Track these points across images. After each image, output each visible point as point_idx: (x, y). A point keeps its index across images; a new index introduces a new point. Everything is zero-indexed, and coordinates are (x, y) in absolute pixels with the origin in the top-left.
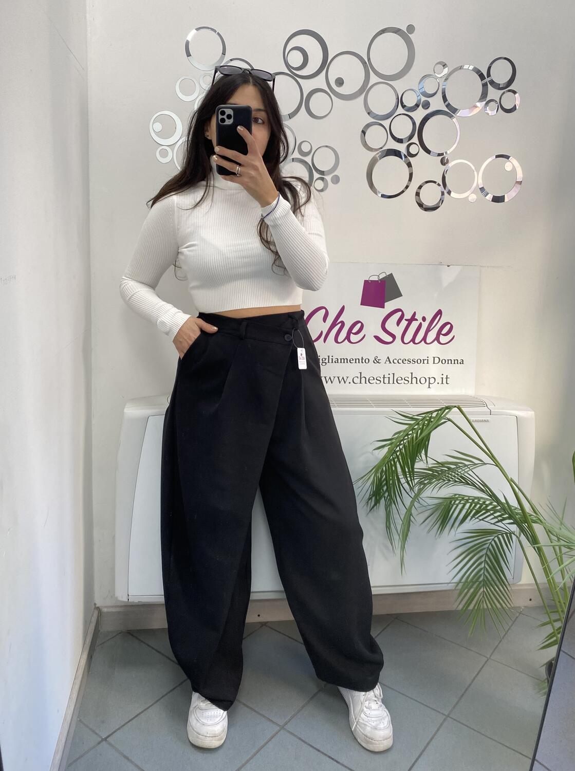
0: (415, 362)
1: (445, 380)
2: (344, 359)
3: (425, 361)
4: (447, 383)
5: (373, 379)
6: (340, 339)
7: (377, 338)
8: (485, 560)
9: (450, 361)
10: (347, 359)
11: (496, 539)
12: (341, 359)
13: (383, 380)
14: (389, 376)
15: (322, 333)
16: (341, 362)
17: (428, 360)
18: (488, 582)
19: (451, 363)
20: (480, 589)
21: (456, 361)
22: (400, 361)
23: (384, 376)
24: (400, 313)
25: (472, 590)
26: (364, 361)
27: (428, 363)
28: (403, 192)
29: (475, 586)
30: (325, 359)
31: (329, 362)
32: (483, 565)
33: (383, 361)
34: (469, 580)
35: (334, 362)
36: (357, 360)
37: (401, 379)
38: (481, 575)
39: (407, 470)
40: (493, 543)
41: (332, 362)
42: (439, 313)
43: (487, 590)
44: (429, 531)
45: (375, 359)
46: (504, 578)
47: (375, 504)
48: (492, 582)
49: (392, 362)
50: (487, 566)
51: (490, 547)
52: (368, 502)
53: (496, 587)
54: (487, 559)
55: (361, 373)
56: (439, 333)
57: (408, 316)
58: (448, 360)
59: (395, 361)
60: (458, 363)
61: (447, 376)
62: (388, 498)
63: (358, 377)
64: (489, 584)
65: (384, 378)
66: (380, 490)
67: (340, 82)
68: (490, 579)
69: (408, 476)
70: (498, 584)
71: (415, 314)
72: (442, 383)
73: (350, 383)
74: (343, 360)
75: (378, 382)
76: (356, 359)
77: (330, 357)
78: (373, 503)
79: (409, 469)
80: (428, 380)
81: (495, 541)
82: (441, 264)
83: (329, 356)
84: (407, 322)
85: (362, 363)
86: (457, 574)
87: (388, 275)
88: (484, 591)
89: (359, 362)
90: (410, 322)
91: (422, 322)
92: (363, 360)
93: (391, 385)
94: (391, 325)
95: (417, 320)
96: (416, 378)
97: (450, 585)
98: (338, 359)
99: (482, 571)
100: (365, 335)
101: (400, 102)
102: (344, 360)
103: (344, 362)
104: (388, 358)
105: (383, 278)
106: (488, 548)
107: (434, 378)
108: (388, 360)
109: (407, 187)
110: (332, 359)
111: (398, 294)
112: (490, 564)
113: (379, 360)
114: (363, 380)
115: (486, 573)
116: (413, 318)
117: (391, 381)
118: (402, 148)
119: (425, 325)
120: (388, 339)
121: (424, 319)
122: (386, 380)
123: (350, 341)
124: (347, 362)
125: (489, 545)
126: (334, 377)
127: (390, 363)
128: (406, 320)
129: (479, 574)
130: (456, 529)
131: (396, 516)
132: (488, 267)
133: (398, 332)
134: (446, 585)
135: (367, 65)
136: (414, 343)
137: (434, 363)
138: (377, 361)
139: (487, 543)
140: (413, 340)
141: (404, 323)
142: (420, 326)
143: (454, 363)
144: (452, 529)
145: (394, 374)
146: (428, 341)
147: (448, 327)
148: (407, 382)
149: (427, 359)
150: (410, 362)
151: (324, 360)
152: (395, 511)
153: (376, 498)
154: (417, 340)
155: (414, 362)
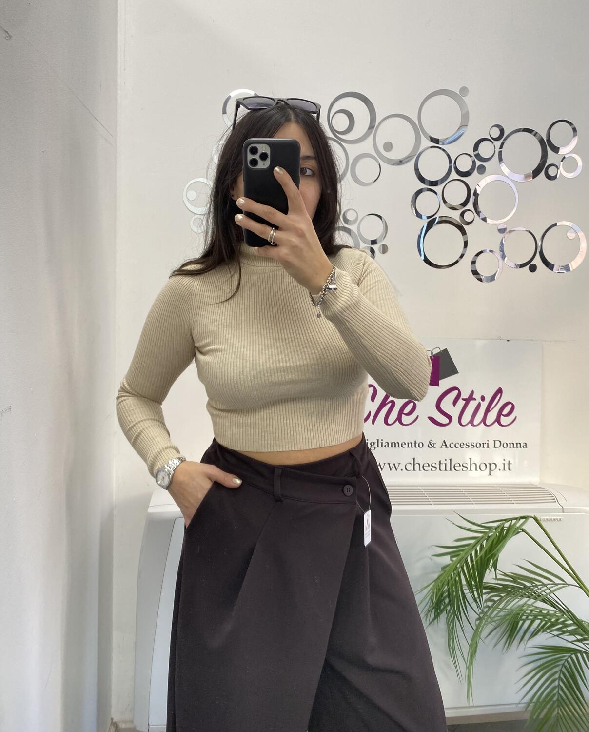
0: (474, 446)
1: (507, 466)
2: (395, 443)
3: (485, 445)
4: (509, 470)
5: (427, 465)
6: (390, 421)
7: (432, 420)
8: (560, 677)
9: (512, 445)
10: (398, 443)
11: (574, 656)
12: (392, 443)
13: (438, 466)
14: (445, 462)
15: (370, 413)
16: (392, 446)
17: (488, 444)
18: (562, 701)
19: (514, 447)
20: (554, 710)
21: (519, 445)
22: (458, 446)
23: (440, 462)
24: (456, 392)
25: (545, 710)
26: (417, 445)
27: (488, 447)
28: (457, 262)
29: (548, 706)
30: (374, 443)
31: (378, 446)
32: (556, 683)
33: (438, 445)
34: (541, 701)
35: (383, 446)
36: (410, 445)
37: (459, 465)
38: (554, 695)
39: (473, 583)
40: (569, 660)
41: (382, 446)
42: (500, 391)
43: (562, 712)
44: (495, 645)
45: (430, 443)
46: (580, 697)
47: (436, 617)
48: (567, 701)
49: (448, 446)
50: (561, 684)
51: (566, 664)
52: (427, 615)
53: (571, 707)
54: (562, 676)
55: (414, 459)
56: (500, 414)
57: (465, 395)
58: (510, 444)
59: (452, 445)
60: (520, 447)
61: (509, 461)
62: (451, 611)
63: (411, 463)
64: (564, 704)
65: (440, 464)
66: (441, 602)
67: (388, 146)
68: (565, 698)
69: (475, 589)
70: (573, 701)
71: (472, 393)
72: (504, 470)
73: (402, 470)
74: (393, 444)
75: (434, 469)
76: (408, 443)
77: (380, 441)
78: (433, 616)
79: (476, 582)
80: (488, 465)
81: (572, 659)
82: (500, 338)
83: (378, 440)
84: (465, 402)
85: (415, 447)
86: (527, 693)
87: (442, 351)
88: (558, 713)
89: (412, 447)
90: (467, 401)
91: (481, 402)
92: (415, 444)
93: (448, 472)
94: (446, 405)
95: (475, 399)
96: (476, 464)
97: (519, 705)
98: (388, 443)
99: (556, 691)
100: (418, 416)
101: (453, 166)
102: (395, 445)
103: (395, 447)
104: (444, 441)
105: (438, 353)
106: (563, 665)
107: (495, 464)
108: (444, 444)
109: (462, 256)
110: (382, 443)
111: (453, 371)
112: (565, 680)
113: (434, 444)
114: (417, 466)
115: (561, 692)
116: (471, 398)
117: (448, 468)
118: (455, 215)
119: (484, 405)
120: (443, 420)
121: (483, 398)
122: (443, 467)
123: (401, 423)
124: (399, 447)
125: (565, 662)
126: (385, 463)
127: (447, 447)
128: (463, 399)
129: (552, 694)
130: (525, 643)
131: (460, 634)
132: (551, 341)
133: (454, 412)
134: (515, 706)
135: (418, 129)
136: (473, 425)
137: (495, 447)
138: (431, 445)
139: (563, 660)
140: (471, 422)
141: (461, 403)
142: (479, 406)
143: (517, 447)
144: (522, 642)
145: (451, 460)
146: (488, 423)
147: (509, 407)
148: (466, 469)
149: (487, 442)
150: (469, 446)
151: (372, 444)
152: (459, 629)
153: (436, 610)
154: (476, 422)
155: (472, 447)
